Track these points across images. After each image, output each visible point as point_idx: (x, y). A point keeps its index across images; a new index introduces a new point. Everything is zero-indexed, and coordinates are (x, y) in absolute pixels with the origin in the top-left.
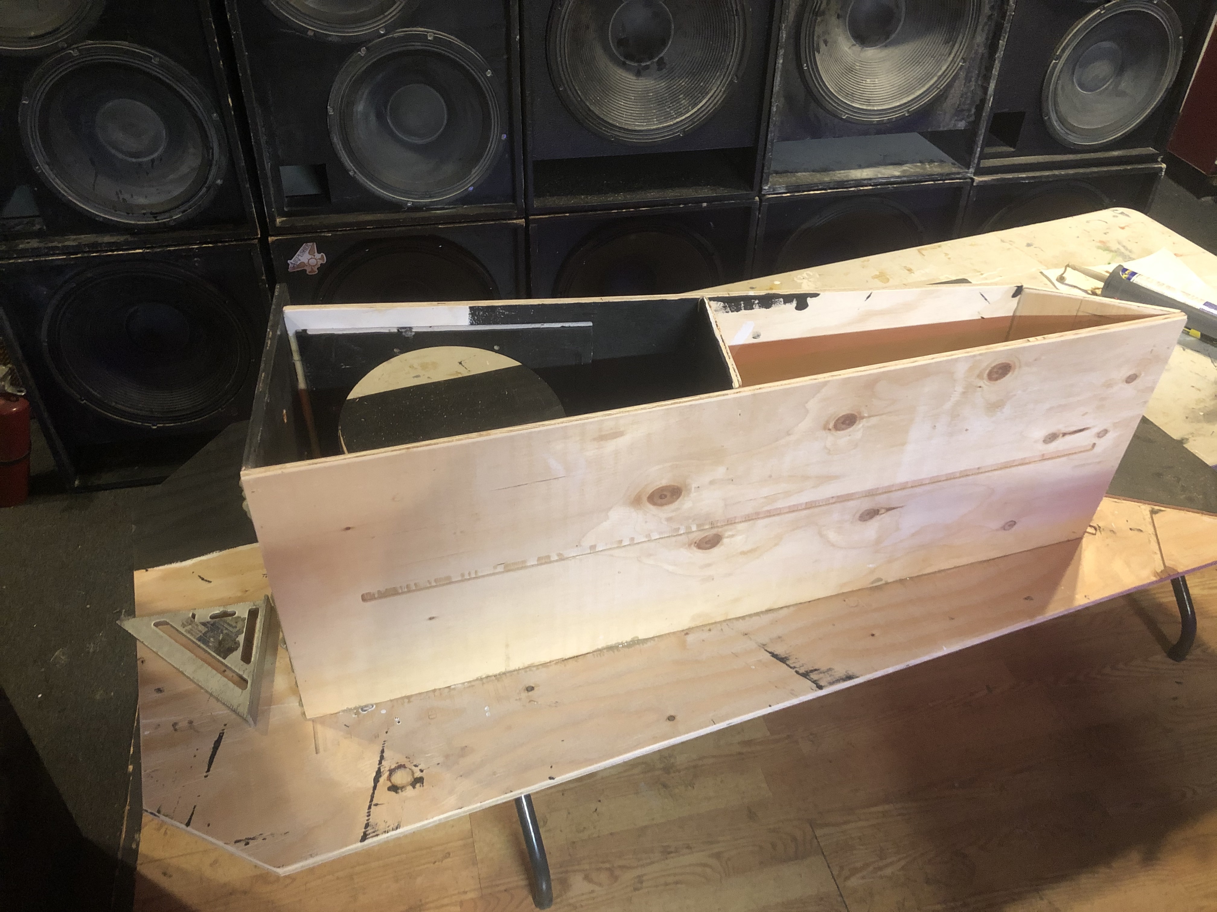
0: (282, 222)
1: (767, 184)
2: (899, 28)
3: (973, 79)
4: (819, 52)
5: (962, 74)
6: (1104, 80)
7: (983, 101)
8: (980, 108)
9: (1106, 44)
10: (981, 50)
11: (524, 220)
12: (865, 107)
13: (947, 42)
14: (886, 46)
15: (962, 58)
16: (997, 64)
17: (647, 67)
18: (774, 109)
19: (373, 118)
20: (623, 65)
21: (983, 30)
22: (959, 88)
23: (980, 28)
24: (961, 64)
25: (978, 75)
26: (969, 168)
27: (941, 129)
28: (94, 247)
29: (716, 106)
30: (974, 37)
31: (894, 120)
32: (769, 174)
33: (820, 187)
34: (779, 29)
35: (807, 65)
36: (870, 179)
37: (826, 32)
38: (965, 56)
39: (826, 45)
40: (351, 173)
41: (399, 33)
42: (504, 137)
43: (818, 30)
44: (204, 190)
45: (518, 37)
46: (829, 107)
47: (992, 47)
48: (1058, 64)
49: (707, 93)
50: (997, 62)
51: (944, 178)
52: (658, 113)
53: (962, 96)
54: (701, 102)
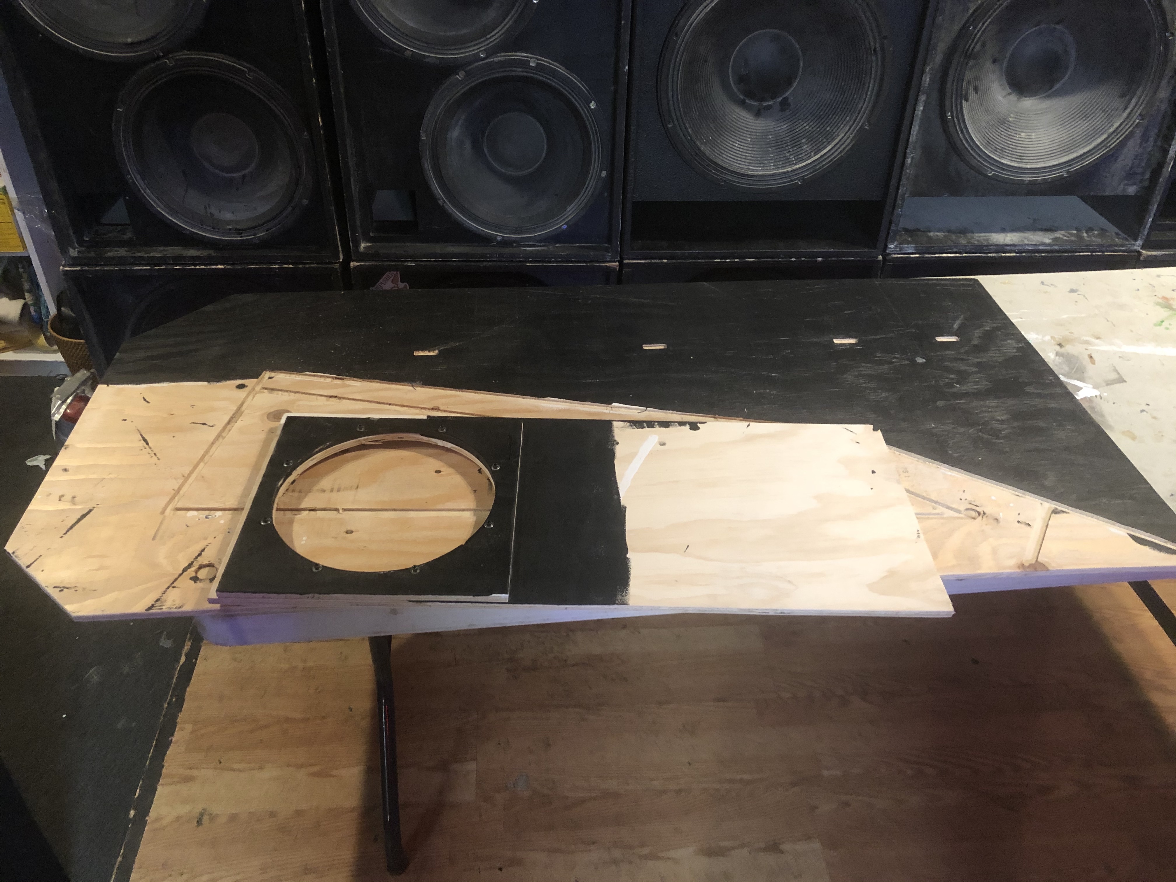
0: (366, 248)
1: (893, 242)
2: (1066, 77)
3: (1151, 139)
4: (967, 100)
5: (1138, 133)
7: (1161, 165)
8: (1156, 173)
10: (1164, 107)
11: (617, 263)
12: (1015, 165)
13: (1123, 96)
14: (1048, 97)
15: (1140, 115)
17: (768, 108)
18: (909, 161)
19: (468, 145)
20: (742, 104)
22: (1132, 148)
24: (1138, 121)
25: (1158, 135)
26: (1136, 239)
27: (1107, 194)
28: (178, 259)
29: (842, 154)
30: (1156, 91)
31: (1050, 180)
32: (896, 232)
33: (955, 250)
34: (922, 72)
35: (952, 113)
36: (1014, 245)
37: (977, 78)
38: (1144, 113)
39: (976, 93)
40: (440, 202)
41: (500, 58)
42: (604, 174)
43: (969, 75)
44: (290, 209)
45: (627, 68)
46: (973, 162)
49: (833, 140)
51: (1104, 249)
52: (776, 157)
53: (1136, 157)
54: (825, 148)
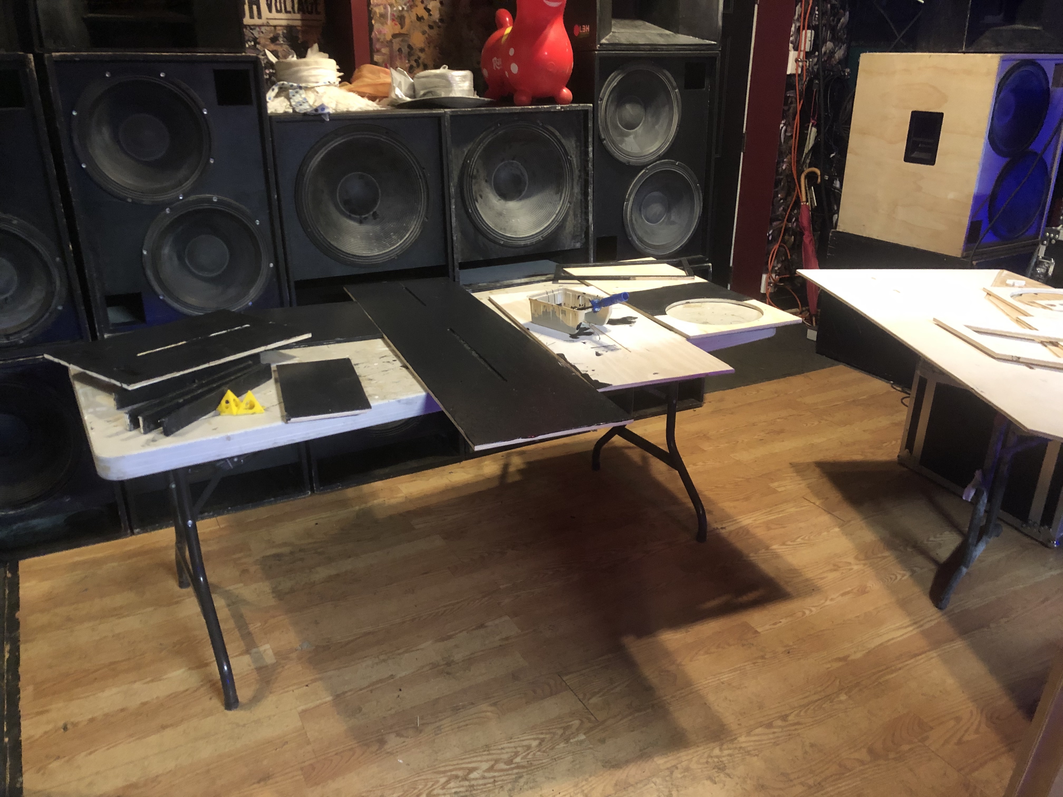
0: (108, 336)
2: (526, 189)
3: (579, 216)
4: (477, 202)
5: (571, 213)
6: (660, 216)
7: (588, 228)
8: (587, 234)
9: (656, 194)
10: (579, 197)
12: (513, 236)
13: (557, 193)
14: (520, 200)
15: (569, 202)
16: (590, 204)
17: (366, 218)
18: (455, 238)
19: (175, 259)
20: (350, 217)
21: (578, 184)
22: (571, 221)
23: (575, 183)
24: (568, 205)
25: (581, 212)
27: (566, 248)
29: (416, 237)
30: (572, 188)
34: (449, 186)
35: (471, 209)
37: (480, 190)
38: (570, 199)
39: (482, 198)
40: (161, 297)
42: (272, 265)
43: (475, 188)
44: (47, 314)
45: (276, 196)
46: (491, 237)
47: (585, 194)
48: (629, 205)
49: (408, 231)
50: (590, 202)
53: (574, 226)
54: (405, 236)
